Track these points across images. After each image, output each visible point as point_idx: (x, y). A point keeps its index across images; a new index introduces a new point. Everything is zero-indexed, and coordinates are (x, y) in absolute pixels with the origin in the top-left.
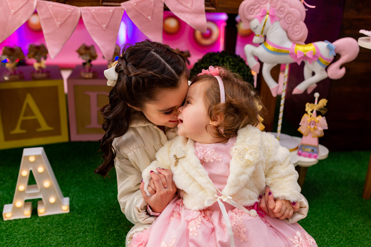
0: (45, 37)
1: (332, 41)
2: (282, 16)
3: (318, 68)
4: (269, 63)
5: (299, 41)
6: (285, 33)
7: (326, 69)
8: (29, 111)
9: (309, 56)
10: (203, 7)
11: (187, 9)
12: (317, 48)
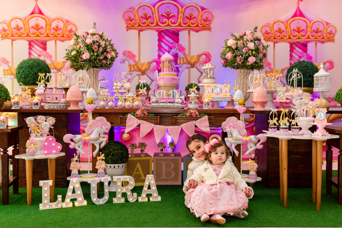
0: (155, 136)
1: (256, 135)
2: (237, 127)
3: (252, 145)
4: (234, 144)
5: (244, 135)
6: (238, 133)
7: (256, 146)
8: (138, 170)
9: (248, 140)
10: (208, 124)
11: (203, 126)
12: (251, 138)
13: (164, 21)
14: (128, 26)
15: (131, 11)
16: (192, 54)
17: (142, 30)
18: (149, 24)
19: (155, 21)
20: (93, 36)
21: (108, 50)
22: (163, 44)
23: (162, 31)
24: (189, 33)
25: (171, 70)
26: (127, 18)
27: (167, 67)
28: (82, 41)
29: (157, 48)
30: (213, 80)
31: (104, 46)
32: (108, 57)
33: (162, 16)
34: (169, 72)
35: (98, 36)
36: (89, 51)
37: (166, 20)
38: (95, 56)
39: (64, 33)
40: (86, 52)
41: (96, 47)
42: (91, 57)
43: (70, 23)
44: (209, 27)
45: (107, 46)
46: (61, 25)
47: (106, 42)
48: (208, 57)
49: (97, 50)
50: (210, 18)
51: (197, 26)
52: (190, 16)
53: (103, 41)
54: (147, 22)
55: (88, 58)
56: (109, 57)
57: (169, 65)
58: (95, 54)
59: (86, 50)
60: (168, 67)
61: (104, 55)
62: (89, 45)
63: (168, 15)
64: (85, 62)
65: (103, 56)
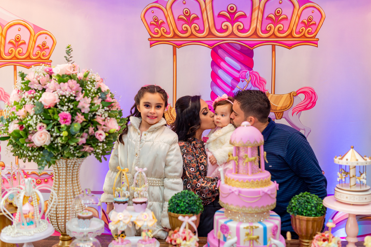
13: (224, 28)
14: (152, 37)
15: (159, 8)
16: (279, 91)
17: (180, 45)
18: (194, 33)
19: (207, 26)
20: (62, 84)
21: (99, 119)
22: (220, 73)
23: (220, 47)
24: (274, 49)
25: (258, 167)
26: (150, 20)
27: (249, 164)
28: (31, 98)
29: (210, 80)
30: (367, 197)
31: (89, 110)
32: (97, 137)
33: (220, 16)
34: (252, 173)
35: (75, 82)
36: (48, 125)
37: (228, 24)
38: (63, 138)
39: (31, 52)
40: (40, 128)
41: (67, 116)
42: (54, 141)
43: (42, 32)
44: (314, 37)
45: (97, 111)
46: (25, 36)
47: (92, 98)
48: (312, 98)
49: (68, 124)
50: (316, 20)
51: (291, 35)
52: (275, 16)
53: (86, 97)
54: (191, 29)
55: (48, 143)
56: (101, 136)
57: (253, 158)
58: (65, 134)
59: (40, 124)
60: (251, 162)
61: (87, 132)
62: (50, 108)
63: (232, 15)
64: (39, 153)
65: (86, 136)
